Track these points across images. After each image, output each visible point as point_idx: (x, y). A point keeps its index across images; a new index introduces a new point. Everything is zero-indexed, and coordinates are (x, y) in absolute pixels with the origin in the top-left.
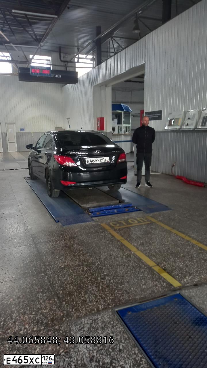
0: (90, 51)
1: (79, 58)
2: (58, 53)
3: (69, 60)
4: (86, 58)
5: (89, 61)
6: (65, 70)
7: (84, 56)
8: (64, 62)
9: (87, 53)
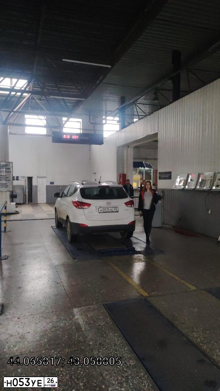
0: (117, 114)
1: (106, 120)
2: (88, 116)
3: (97, 122)
4: (113, 120)
5: (116, 122)
7: (111, 118)
8: (93, 124)
9: (114, 116)
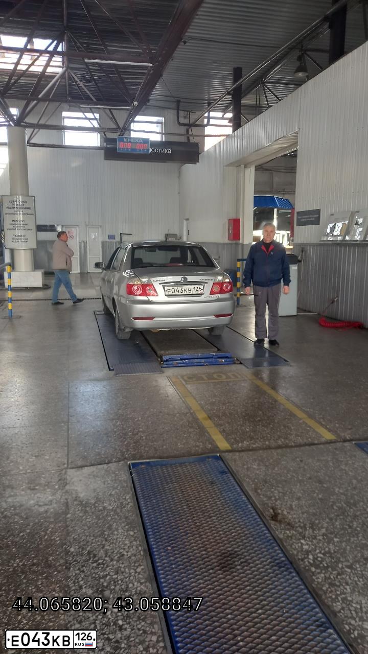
0: (230, 106)
1: (209, 118)
3: (192, 121)
4: (223, 118)
6: (186, 141)
7: (220, 114)
8: (185, 125)
9: (225, 110)
